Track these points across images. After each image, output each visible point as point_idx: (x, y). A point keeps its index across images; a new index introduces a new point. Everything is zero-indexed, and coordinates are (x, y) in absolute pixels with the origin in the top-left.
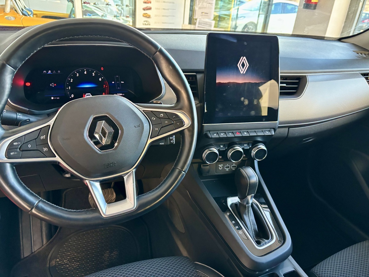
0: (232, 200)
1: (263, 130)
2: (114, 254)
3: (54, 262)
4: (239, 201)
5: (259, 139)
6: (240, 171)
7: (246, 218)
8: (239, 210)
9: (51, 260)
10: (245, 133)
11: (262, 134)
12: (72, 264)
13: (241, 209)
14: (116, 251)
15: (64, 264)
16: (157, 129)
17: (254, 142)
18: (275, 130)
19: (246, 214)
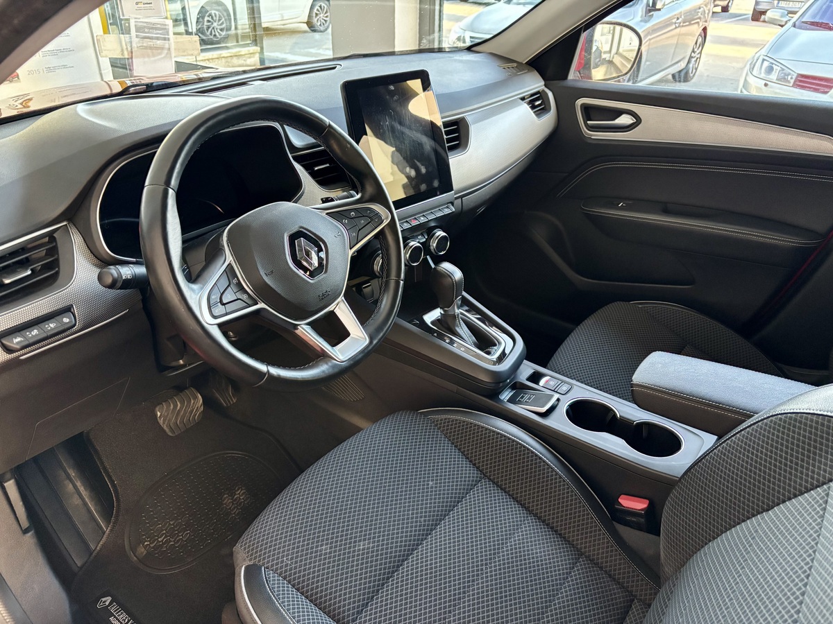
0: (431, 317)
1: (440, 208)
2: (239, 494)
3: (143, 550)
4: (442, 312)
5: (433, 224)
6: (437, 271)
7: (458, 330)
8: (446, 325)
9: (134, 549)
10: (422, 218)
11: (432, 217)
12: (178, 537)
13: (450, 321)
14: (238, 490)
15: (164, 544)
16: (354, 234)
17: (428, 230)
18: (452, 203)
19: (458, 326)
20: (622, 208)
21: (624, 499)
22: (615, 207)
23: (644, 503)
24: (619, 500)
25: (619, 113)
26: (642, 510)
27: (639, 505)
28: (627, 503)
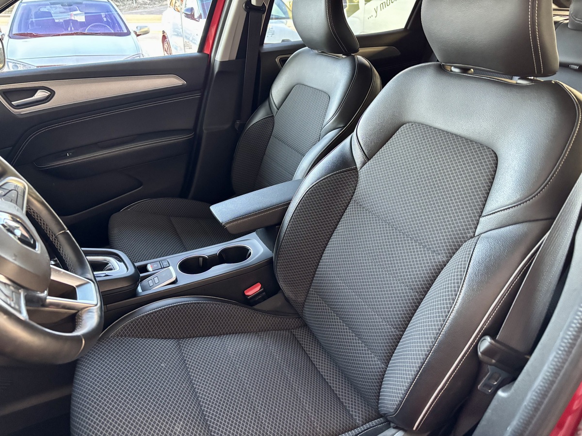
20: (70, 157)
21: (248, 292)
22: (66, 157)
23: (258, 286)
24: (246, 294)
25: (34, 91)
26: (260, 289)
27: (256, 289)
28: (251, 292)
